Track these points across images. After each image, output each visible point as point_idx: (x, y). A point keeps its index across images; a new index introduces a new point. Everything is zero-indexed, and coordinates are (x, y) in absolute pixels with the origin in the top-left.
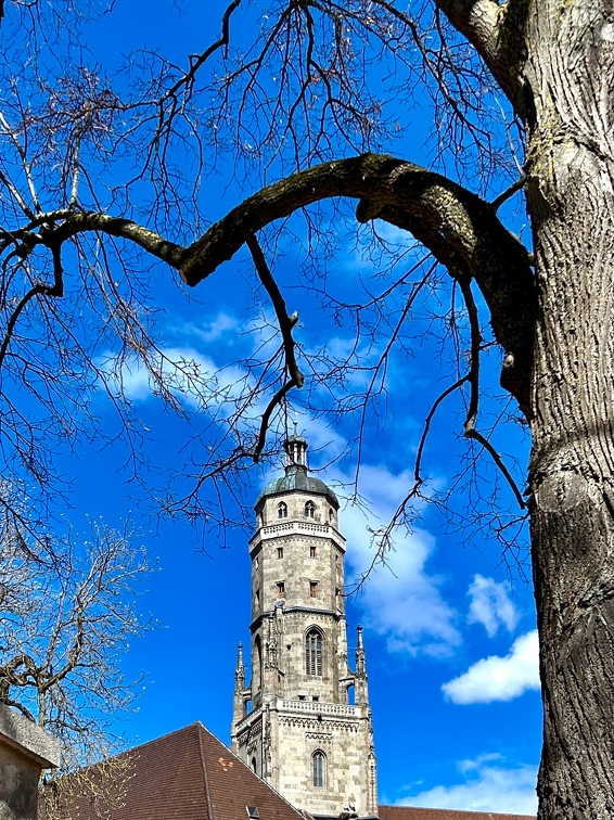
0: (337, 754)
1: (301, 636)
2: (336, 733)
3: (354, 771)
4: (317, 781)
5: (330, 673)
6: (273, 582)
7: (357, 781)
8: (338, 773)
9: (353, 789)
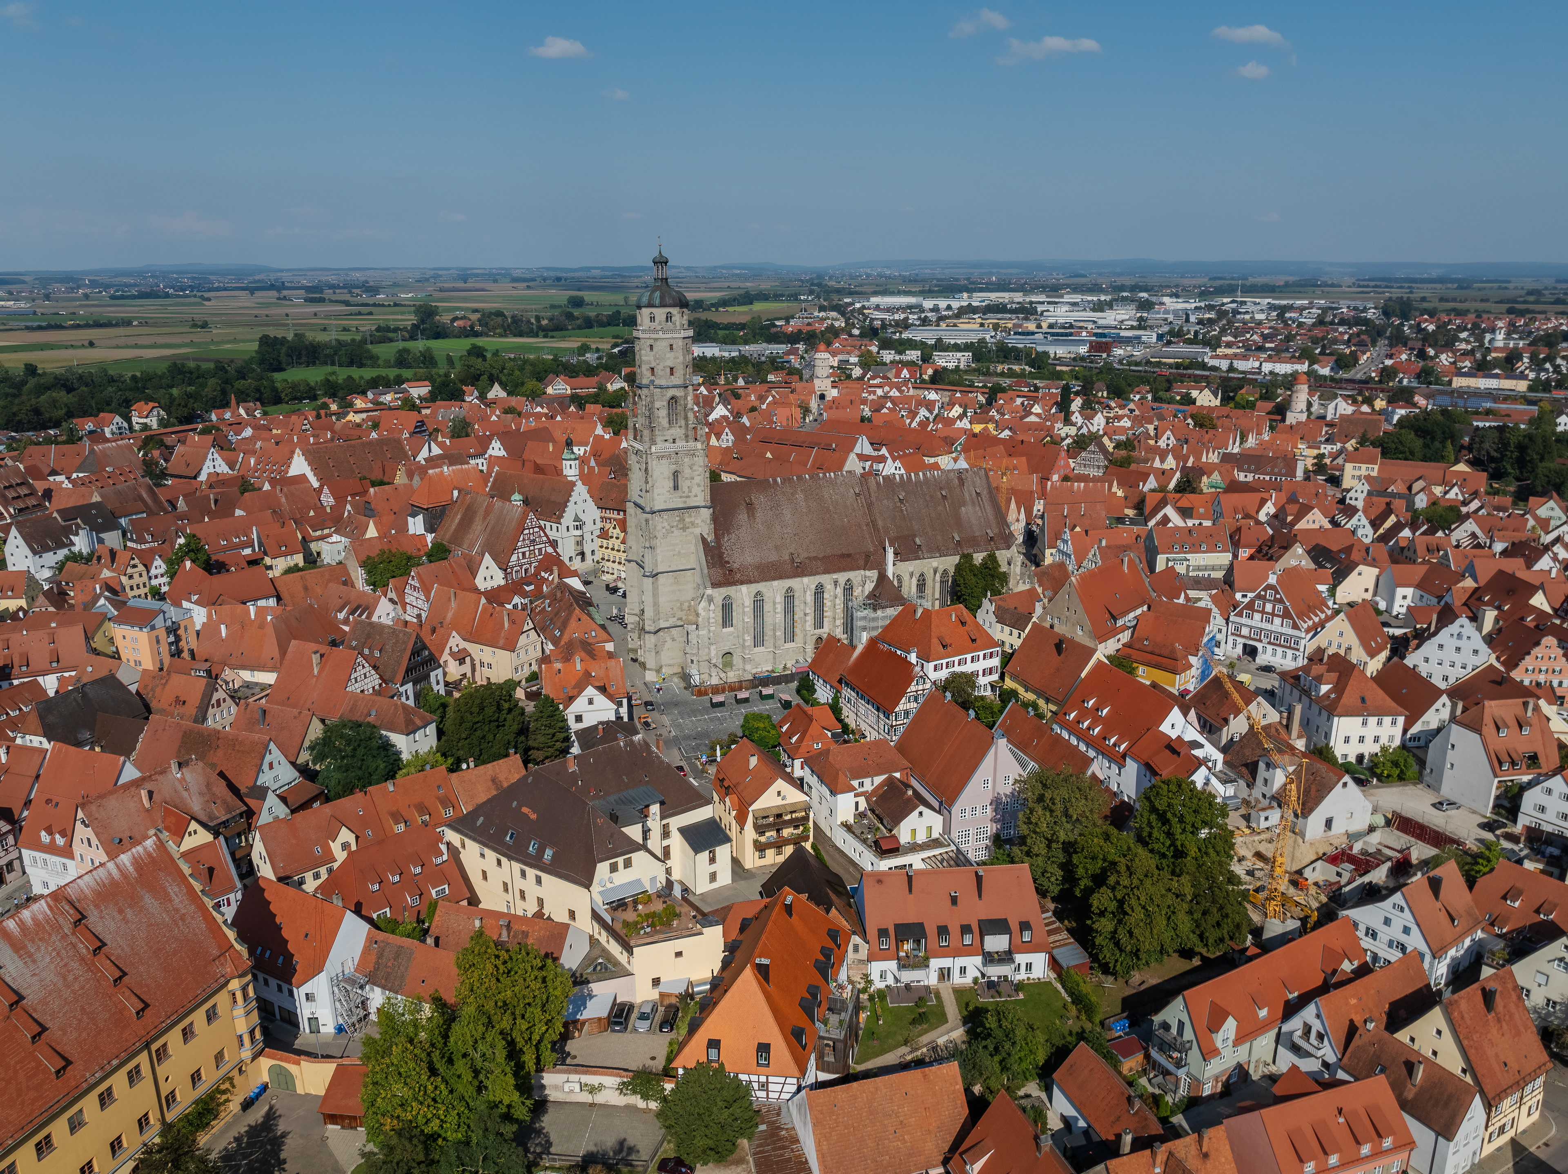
0: (687, 472)
1: (665, 403)
2: (686, 460)
3: (697, 479)
4: (676, 488)
5: (683, 423)
6: (648, 367)
7: (699, 485)
8: (688, 483)
9: (696, 490)
